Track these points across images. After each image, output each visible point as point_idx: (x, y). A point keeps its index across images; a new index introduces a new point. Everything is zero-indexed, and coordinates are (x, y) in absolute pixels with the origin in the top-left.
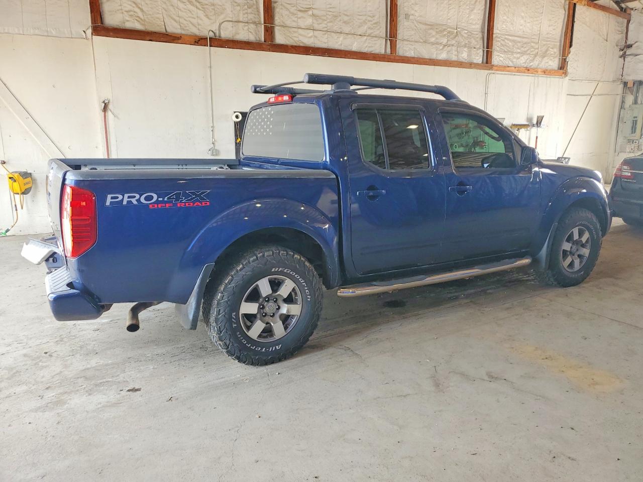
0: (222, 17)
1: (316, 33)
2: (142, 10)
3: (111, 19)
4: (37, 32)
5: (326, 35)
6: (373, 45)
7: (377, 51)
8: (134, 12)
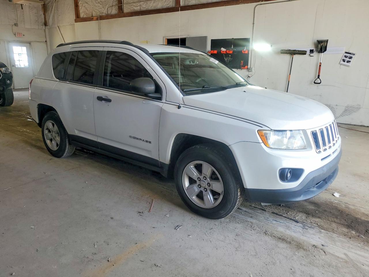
0: (107, 6)
1: (141, 3)
2: (87, 10)
3: (82, 15)
4: (70, 24)
5: (145, 4)
6: (169, 3)
7: (171, 6)
8: (86, 11)
